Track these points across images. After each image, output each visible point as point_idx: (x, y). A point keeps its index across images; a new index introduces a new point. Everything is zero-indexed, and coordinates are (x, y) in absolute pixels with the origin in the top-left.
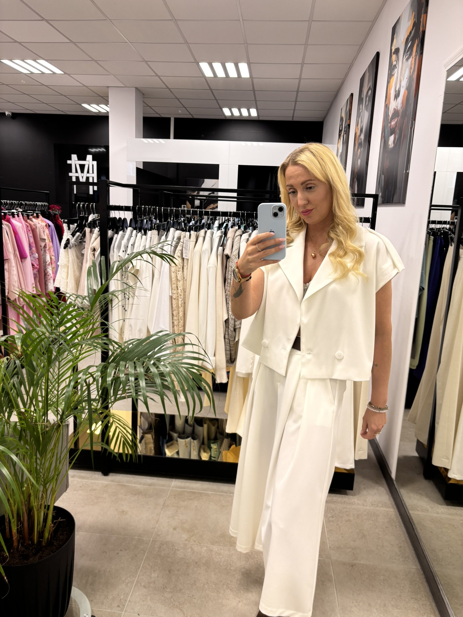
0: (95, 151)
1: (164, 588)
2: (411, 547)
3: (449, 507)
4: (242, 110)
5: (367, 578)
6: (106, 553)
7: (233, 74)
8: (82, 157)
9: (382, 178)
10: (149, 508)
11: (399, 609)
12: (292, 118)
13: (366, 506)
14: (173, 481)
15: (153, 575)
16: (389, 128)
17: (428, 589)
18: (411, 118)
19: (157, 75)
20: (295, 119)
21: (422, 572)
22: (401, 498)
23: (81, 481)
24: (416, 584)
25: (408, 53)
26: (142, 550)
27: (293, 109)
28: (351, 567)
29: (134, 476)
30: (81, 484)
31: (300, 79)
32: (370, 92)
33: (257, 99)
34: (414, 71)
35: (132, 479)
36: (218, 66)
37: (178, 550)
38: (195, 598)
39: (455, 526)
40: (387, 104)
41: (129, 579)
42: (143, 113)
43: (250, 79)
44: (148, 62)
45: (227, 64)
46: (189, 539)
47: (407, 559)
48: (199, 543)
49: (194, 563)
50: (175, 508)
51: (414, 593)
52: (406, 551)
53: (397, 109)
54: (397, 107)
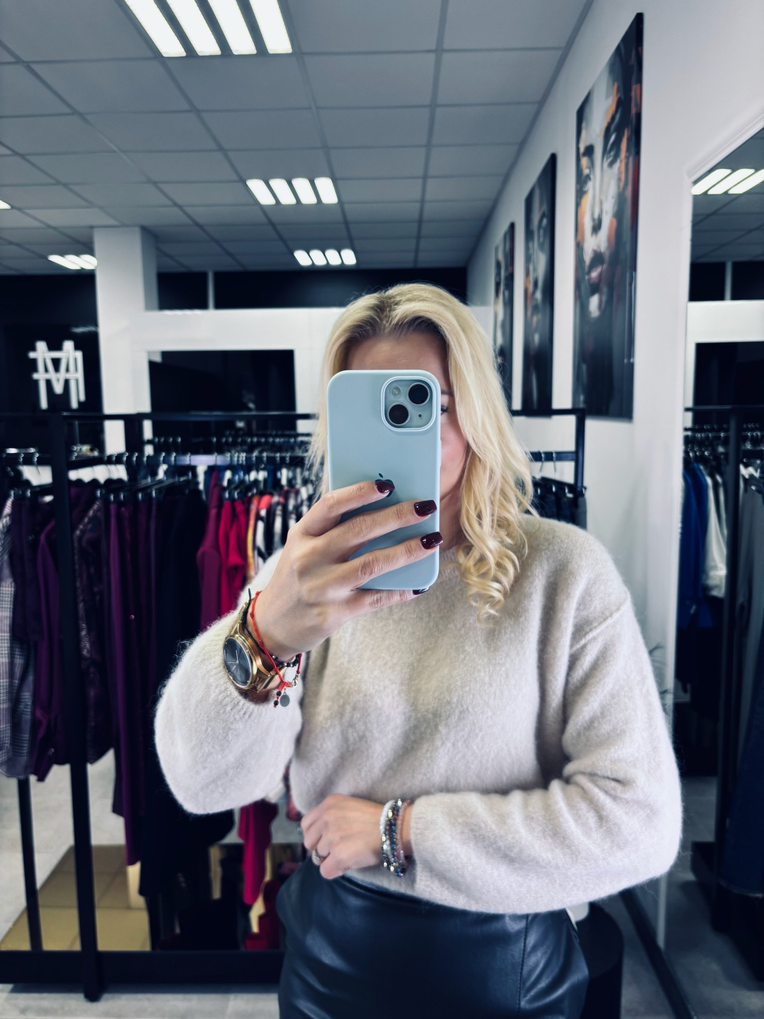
0: (83, 334)
4: (328, 253)
7: (308, 198)
8: (54, 346)
9: (583, 371)
12: (412, 265)
16: (587, 283)
18: (628, 264)
19: (176, 204)
25: (612, 153)
27: (415, 249)
31: (423, 201)
32: (545, 221)
33: (354, 237)
34: (626, 184)
36: (279, 184)
40: (579, 242)
42: (158, 268)
43: (339, 205)
44: (158, 184)
53: (598, 250)
54: (599, 247)
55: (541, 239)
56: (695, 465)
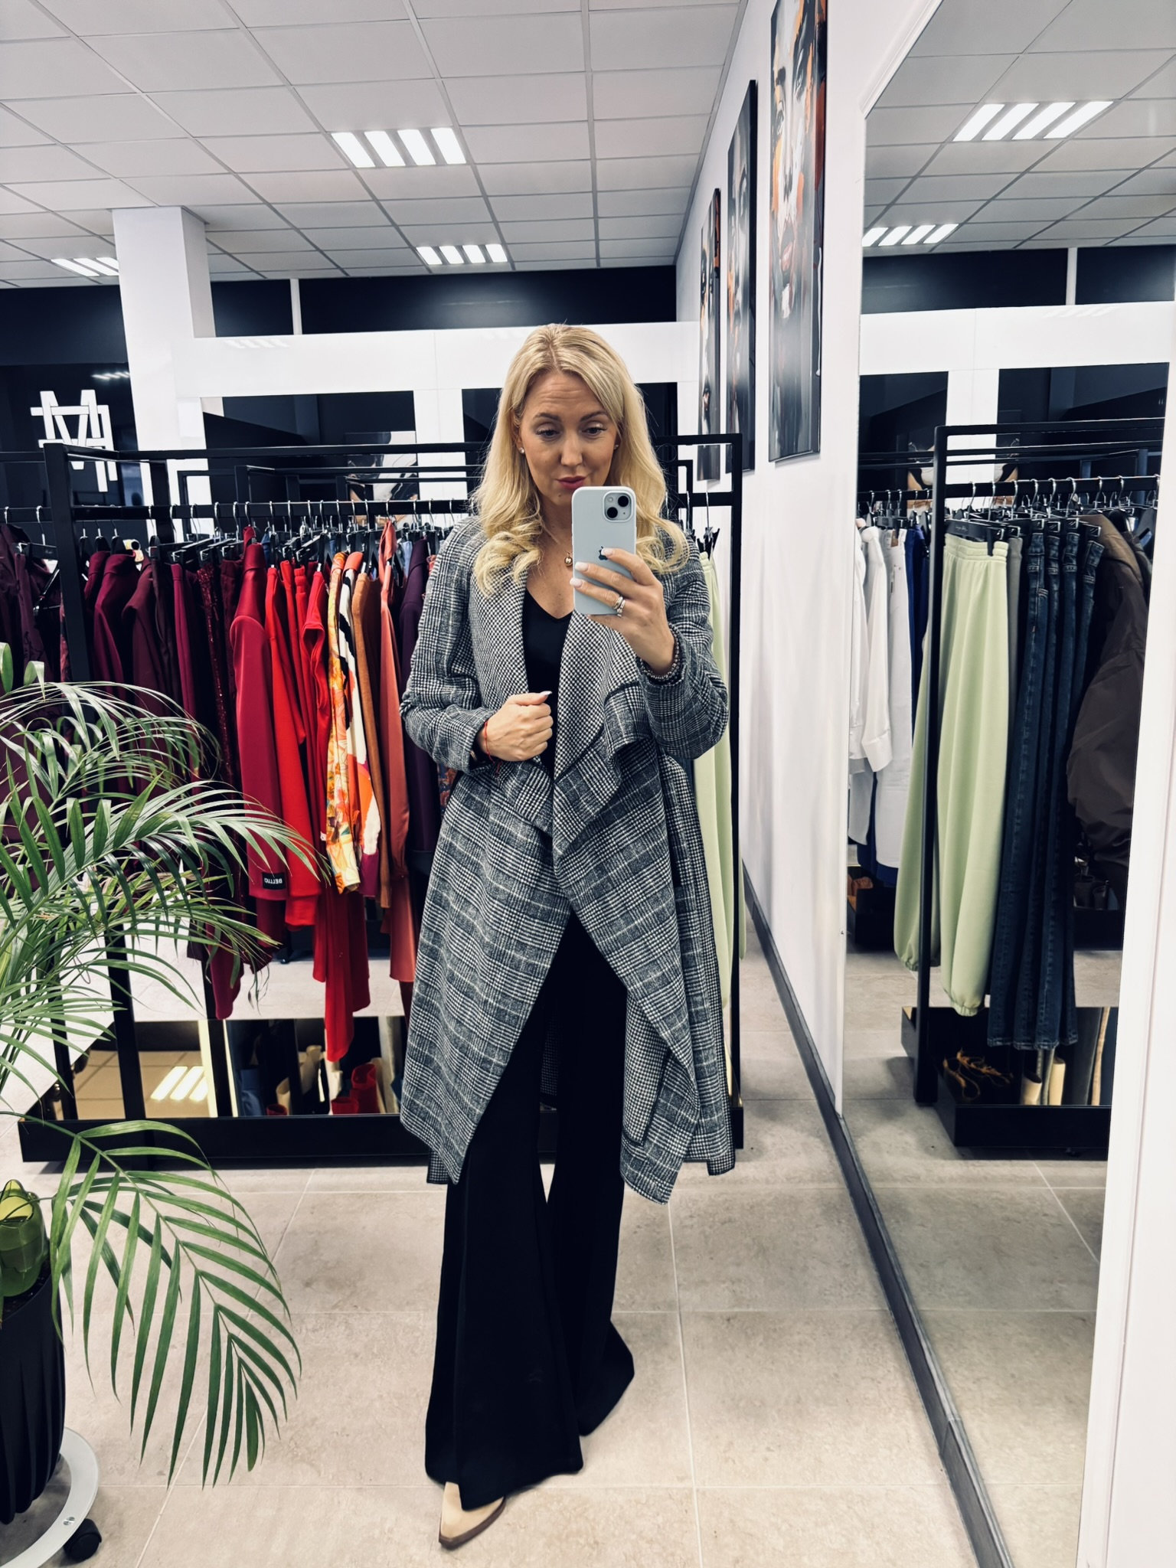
0: (112, 381)
2: (871, 1264)
3: (971, 1162)
4: (466, 248)
5: (761, 1344)
7: (422, 156)
8: (69, 397)
11: (831, 1404)
12: (595, 261)
13: (773, 1183)
14: (310, 1173)
16: (779, 272)
17: (902, 1353)
19: (231, 172)
20: (604, 264)
21: (892, 1318)
22: (853, 1155)
24: (875, 1345)
25: (800, 80)
27: (593, 238)
28: (726, 1322)
31: (593, 159)
32: (746, 185)
33: (498, 220)
34: (810, 126)
36: (379, 139)
37: (314, 1331)
38: (348, 1435)
39: (980, 1206)
40: (774, 211)
42: (210, 273)
43: (469, 167)
44: (200, 140)
45: (401, 133)
46: (341, 1303)
47: (859, 1291)
48: (367, 1310)
49: (352, 1357)
50: (313, 1236)
51: (870, 1364)
52: (858, 1272)
53: (789, 222)
54: (789, 216)
55: (742, 213)
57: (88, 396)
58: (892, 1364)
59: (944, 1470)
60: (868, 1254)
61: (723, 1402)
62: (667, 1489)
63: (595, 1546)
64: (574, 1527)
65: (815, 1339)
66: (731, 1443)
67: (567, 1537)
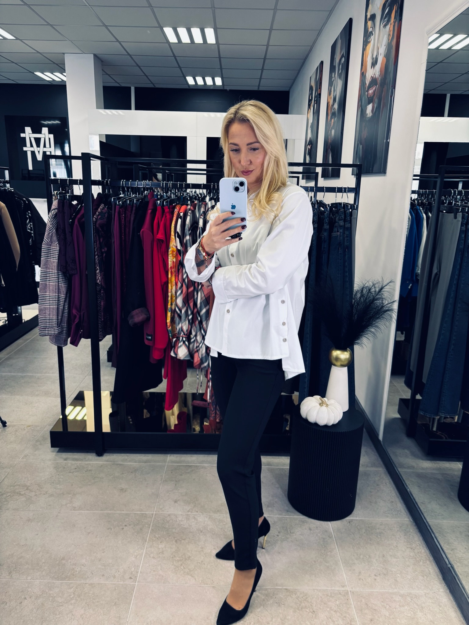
1: (172, 557)
2: (402, 501)
3: (433, 462)
4: (206, 78)
6: (111, 529)
7: (198, 39)
8: (37, 130)
9: (360, 149)
10: (147, 484)
11: (397, 558)
12: (257, 87)
14: (167, 456)
15: (160, 546)
16: (367, 97)
17: (421, 538)
18: (391, 85)
19: (118, 41)
20: (261, 89)
21: (414, 524)
23: (75, 463)
25: (386, 20)
26: (147, 524)
27: (259, 77)
28: (349, 523)
29: (128, 454)
30: (76, 466)
31: (268, 45)
32: (343, 59)
33: (223, 67)
35: (126, 457)
36: (182, 31)
37: (182, 521)
38: (204, 564)
40: (363, 72)
41: (137, 551)
42: (103, 82)
43: (216, 45)
44: (108, 27)
45: (192, 29)
46: (191, 510)
47: (399, 513)
48: (203, 513)
49: (199, 532)
50: (174, 482)
51: (409, 542)
52: (397, 505)
53: (374, 77)
54: (375, 74)
55: (340, 72)
56: (418, 207)
57: (45, 130)
58: (418, 542)
59: (446, 585)
60: (400, 498)
61: (354, 556)
62: (338, 590)
63: (313, 613)
64: (303, 604)
65: (385, 532)
66: (360, 573)
67: (301, 608)
